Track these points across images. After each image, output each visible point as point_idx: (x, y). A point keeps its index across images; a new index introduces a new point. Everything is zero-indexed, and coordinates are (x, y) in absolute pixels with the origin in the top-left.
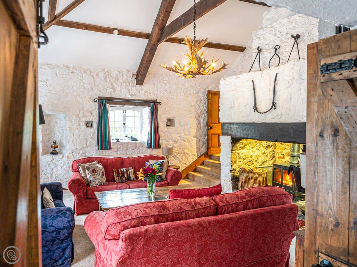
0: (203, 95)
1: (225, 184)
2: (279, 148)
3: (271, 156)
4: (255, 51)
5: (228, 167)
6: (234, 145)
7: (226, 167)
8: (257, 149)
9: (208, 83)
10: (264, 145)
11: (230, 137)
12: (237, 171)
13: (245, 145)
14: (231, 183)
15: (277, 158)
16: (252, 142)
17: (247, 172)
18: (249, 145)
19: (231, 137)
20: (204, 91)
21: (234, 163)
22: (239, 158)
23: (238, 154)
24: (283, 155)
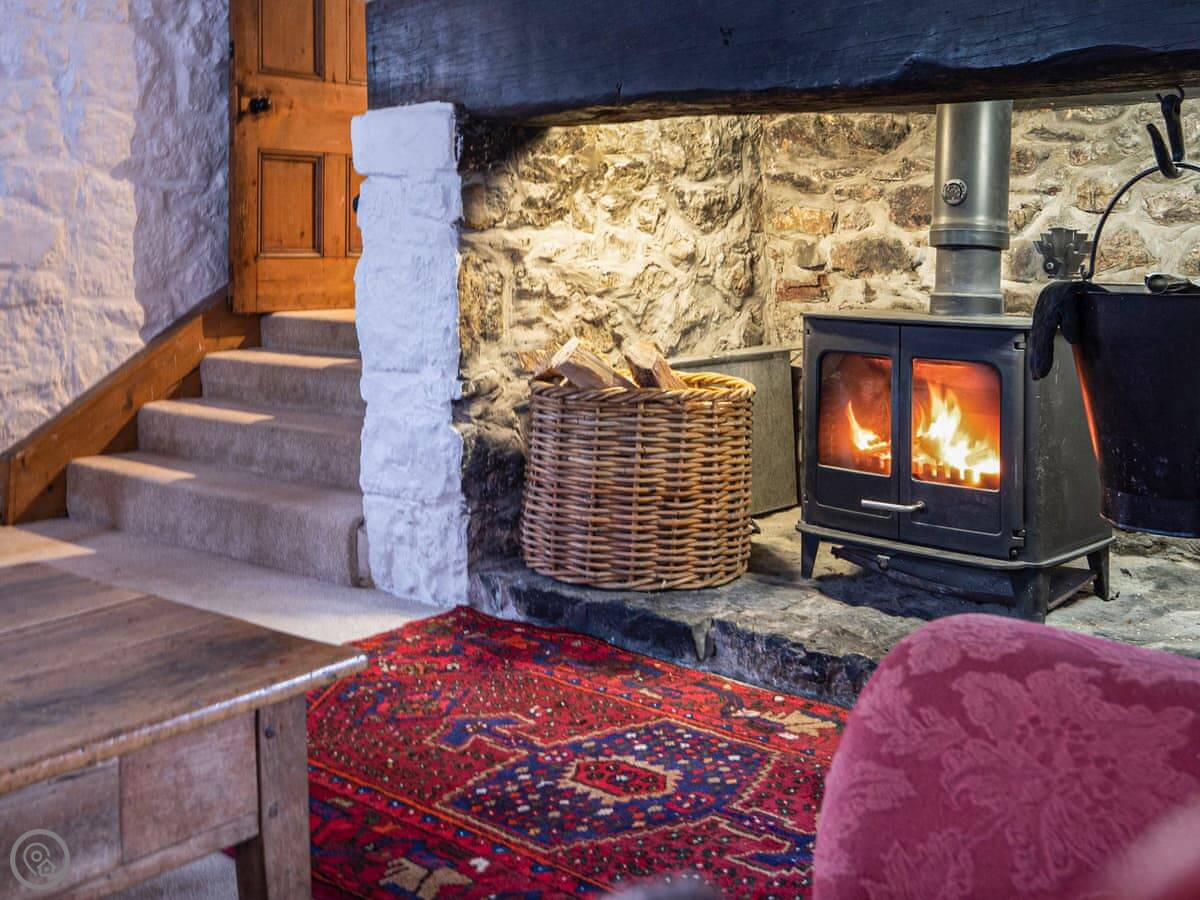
1: (401, 528)
2: (788, 220)
3: (735, 279)
5: (430, 374)
6: (477, 178)
7: (411, 380)
8: (645, 226)
10: (693, 194)
11: (450, 107)
12: (503, 406)
13: (568, 188)
14: (457, 510)
15: (771, 299)
16: (610, 173)
17: (606, 404)
18: (587, 190)
19: (460, 110)
21: (484, 335)
22: (522, 294)
23: (515, 256)
24: (821, 267)
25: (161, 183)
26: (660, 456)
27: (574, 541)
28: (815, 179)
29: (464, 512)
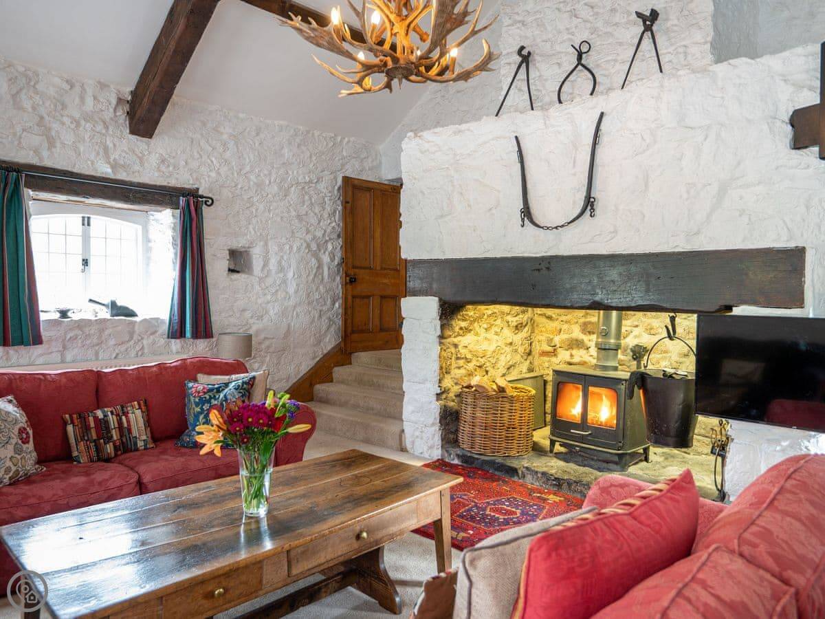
0: (330, 188)
1: (417, 433)
2: (543, 329)
3: (525, 350)
4: (508, 61)
5: (429, 385)
6: (445, 322)
7: (422, 386)
8: (496, 333)
9: (343, 158)
10: (512, 321)
11: (437, 299)
12: (452, 395)
13: (472, 323)
14: (437, 428)
15: (537, 356)
16: (485, 317)
17: (489, 397)
18: (478, 323)
19: (440, 300)
20: (332, 176)
21: (446, 372)
22: (458, 358)
23: (456, 346)
24: (554, 346)
25: (319, 308)
26: (506, 415)
27: (478, 440)
28: (554, 316)
29: (440, 430)
